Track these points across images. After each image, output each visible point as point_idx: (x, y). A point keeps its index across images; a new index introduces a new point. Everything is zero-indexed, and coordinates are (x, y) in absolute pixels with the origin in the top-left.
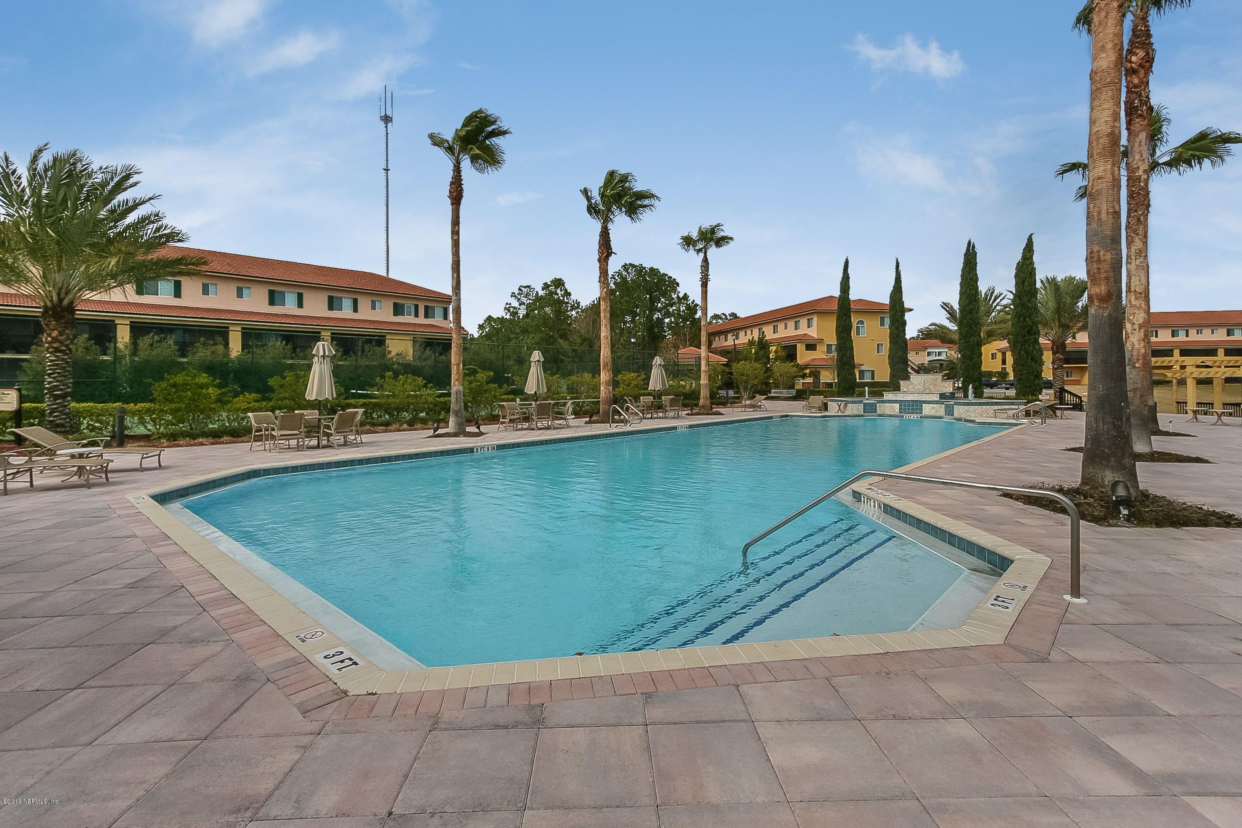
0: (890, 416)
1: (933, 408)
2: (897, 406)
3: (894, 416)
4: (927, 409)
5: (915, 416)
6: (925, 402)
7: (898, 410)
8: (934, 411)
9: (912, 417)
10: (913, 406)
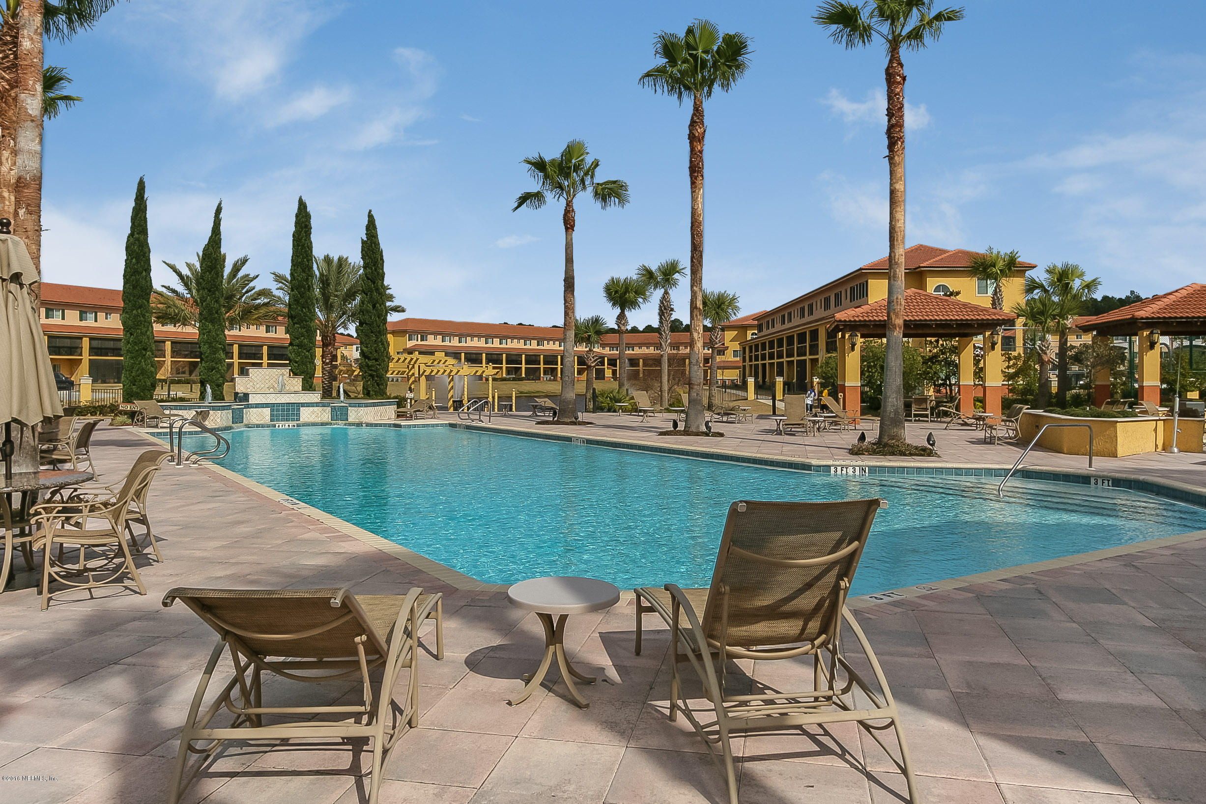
0: (258, 426)
1: (313, 412)
2: (267, 411)
3: (263, 426)
4: (306, 414)
5: (291, 423)
6: (304, 405)
7: (268, 418)
8: (313, 416)
9: (287, 425)
10: (283, 410)
